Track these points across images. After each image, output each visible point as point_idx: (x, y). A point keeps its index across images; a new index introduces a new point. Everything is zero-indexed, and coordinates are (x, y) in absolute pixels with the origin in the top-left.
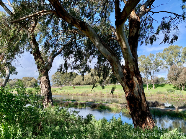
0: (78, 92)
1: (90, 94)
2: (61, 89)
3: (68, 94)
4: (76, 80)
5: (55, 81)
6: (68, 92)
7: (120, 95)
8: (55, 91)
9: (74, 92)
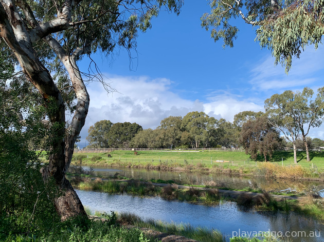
0: (149, 162)
1: (177, 168)
2: (109, 156)
3: (130, 167)
4: (139, 139)
5: (96, 139)
6: (129, 161)
7: (246, 172)
8: (100, 158)
9: (141, 162)
